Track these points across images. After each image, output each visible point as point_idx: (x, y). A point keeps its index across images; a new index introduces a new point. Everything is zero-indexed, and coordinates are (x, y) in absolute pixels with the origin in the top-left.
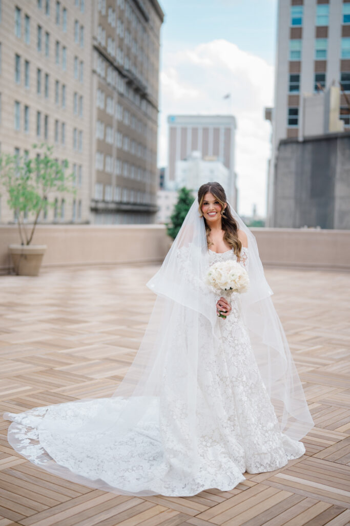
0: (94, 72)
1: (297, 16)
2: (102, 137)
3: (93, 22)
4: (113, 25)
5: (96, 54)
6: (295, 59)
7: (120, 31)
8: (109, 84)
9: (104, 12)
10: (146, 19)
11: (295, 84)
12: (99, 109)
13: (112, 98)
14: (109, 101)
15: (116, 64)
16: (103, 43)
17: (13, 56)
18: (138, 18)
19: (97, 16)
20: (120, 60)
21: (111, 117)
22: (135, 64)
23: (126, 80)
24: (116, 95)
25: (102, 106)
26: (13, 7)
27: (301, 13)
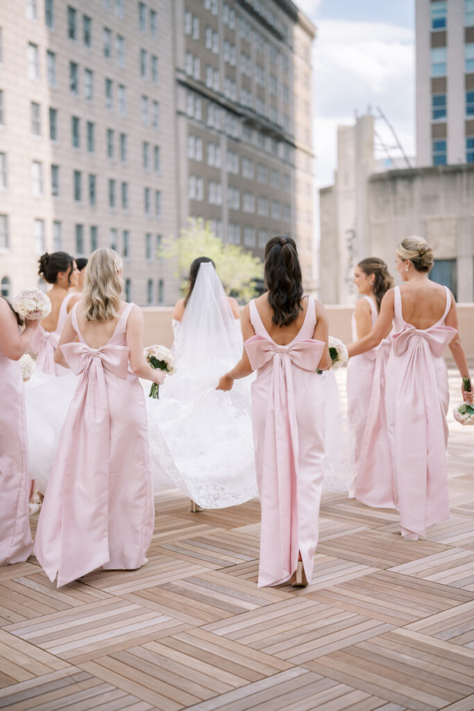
0: (179, 113)
1: (439, 16)
2: (200, 197)
3: (174, 49)
4: (216, 50)
5: (182, 92)
6: (439, 74)
7: (228, 56)
8: (211, 128)
9: (196, 36)
10: (279, 37)
11: (439, 108)
12: (192, 162)
13: (217, 145)
14: (211, 149)
15: (222, 101)
16: (197, 76)
17: (27, 105)
18: (262, 36)
19: (181, 42)
20: (231, 94)
21: (218, 170)
22: (261, 97)
23: (242, 120)
24: (224, 141)
25: (199, 157)
26: (25, 44)
27: (445, 11)
